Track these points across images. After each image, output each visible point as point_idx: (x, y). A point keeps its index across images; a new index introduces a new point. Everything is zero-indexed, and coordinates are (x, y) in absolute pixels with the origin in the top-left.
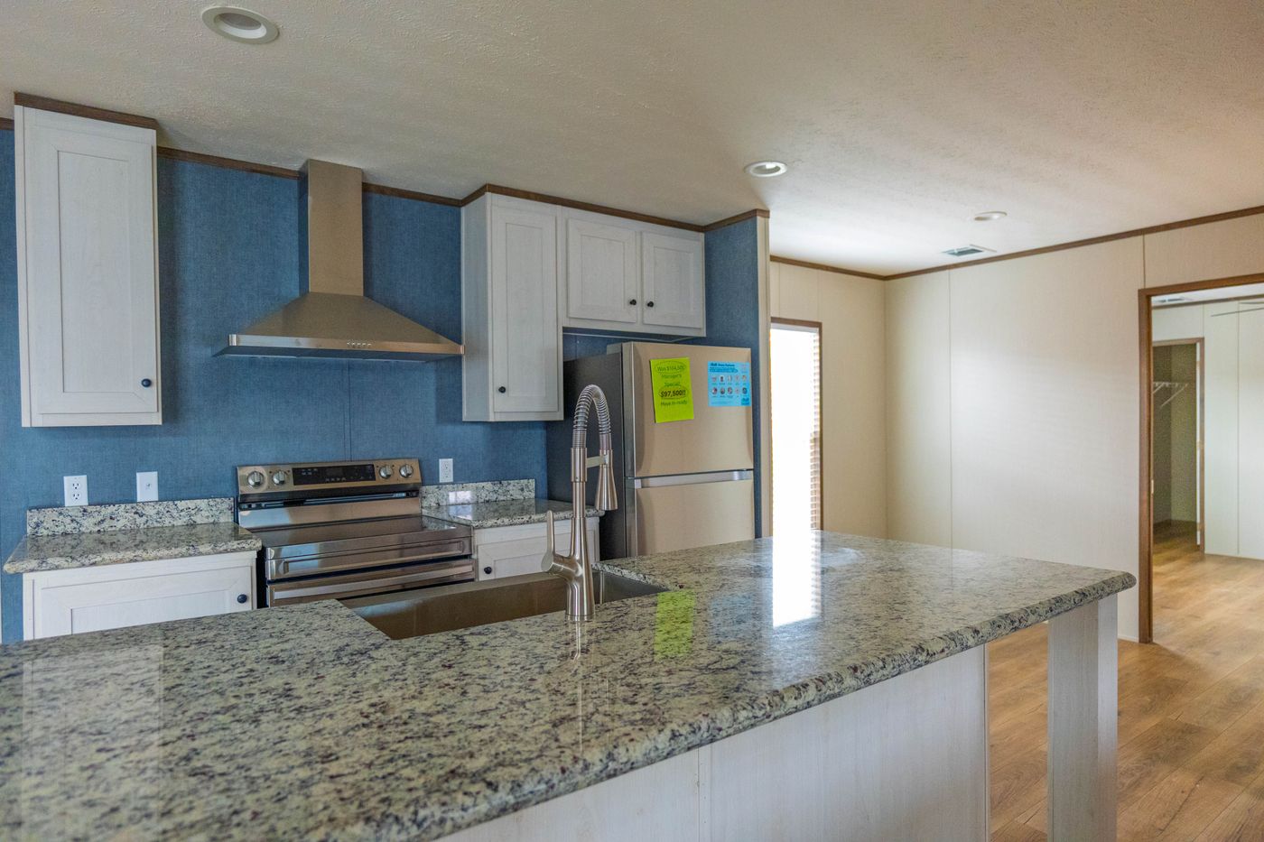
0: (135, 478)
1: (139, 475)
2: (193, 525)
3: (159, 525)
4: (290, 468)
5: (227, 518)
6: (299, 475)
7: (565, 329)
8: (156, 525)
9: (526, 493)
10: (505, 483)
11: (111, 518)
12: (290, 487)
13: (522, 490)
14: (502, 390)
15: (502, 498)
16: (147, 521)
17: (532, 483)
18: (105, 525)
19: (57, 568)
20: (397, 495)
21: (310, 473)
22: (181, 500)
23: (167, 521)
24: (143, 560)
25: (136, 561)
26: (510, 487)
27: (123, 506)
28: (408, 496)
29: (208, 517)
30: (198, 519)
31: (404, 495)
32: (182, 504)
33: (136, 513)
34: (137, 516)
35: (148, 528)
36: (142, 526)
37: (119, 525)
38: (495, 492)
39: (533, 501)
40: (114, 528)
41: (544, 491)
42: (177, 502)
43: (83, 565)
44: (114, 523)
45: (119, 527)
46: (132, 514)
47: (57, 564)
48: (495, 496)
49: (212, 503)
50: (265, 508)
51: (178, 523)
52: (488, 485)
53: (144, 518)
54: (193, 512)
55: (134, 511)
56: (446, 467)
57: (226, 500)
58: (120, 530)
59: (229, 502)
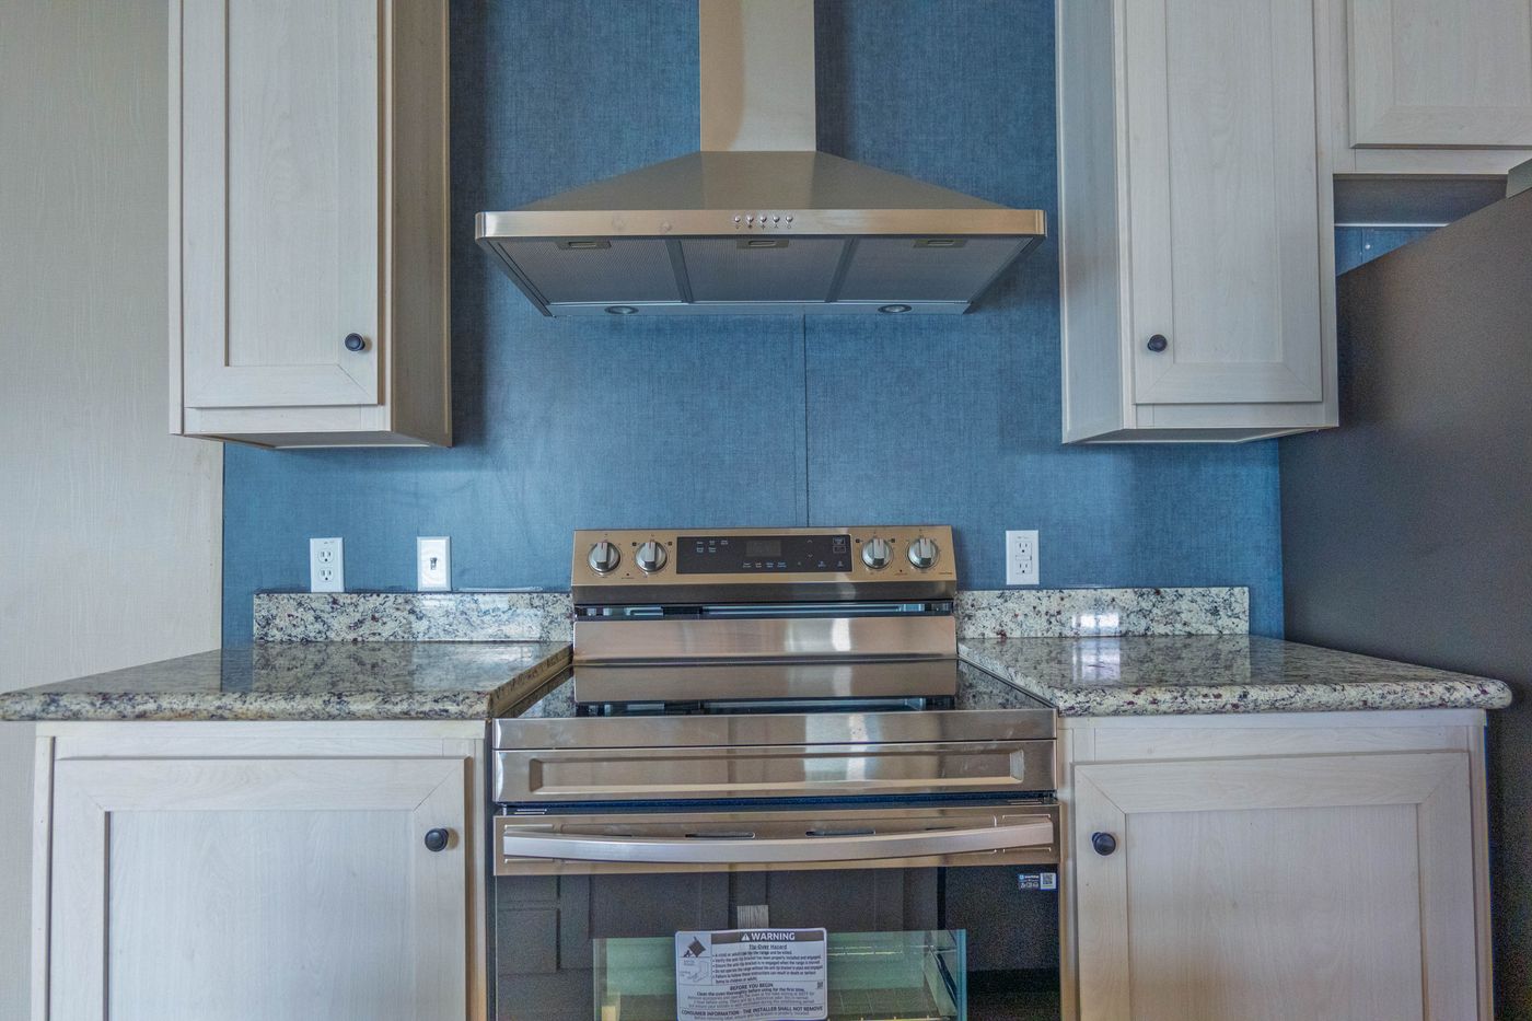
0: (416, 547)
1: (422, 542)
3: (448, 637)
4: (673, 536)
5: (562, 633)
6: (691, 553)
7: (1340, 181)
8: (443, 636)
9: (1224, 621)
10: (1169, 592)
11: (374, 618)
12: (670, 577)
13: (1215, 612)
14: (1157, 344)
15: (1160, 629)
16: (429, 628)
17: (1241, 597)
18: (365, 630)
19: (76, 716)
20: (904, 607)
21: (712, 550)
22: (484, 593)
24: (237, 718)
25: (222, 718)
26: (1184, 605)
27: (392, 597)
28: (928, 611)
29: (531, 628)
30: (514, 632)
31: (920, 607)
32: (486, 600)
33: (412, 612)
34: (412, 618)
35: (431, 642)
36: (421, 638)
37: (386, 632)
38: (1144, 613)
39: (1245, 643)
40: (377, 638)
41: (1274, 619)
42: (479, 598)
43: (123, 717)
44: (378, 627)
45: (385, 635)
46: (405, 614)
47: (75, 708)
48: (1144, 623)
49: (537, 603)
50: (632, 618)
51: (481, 635)
53: (425, 623)
54: (504, 618)
55: (408, 607)
56: (1021, 552)
57: (562, 598)
58: (387, 642)
59: (566, 602)
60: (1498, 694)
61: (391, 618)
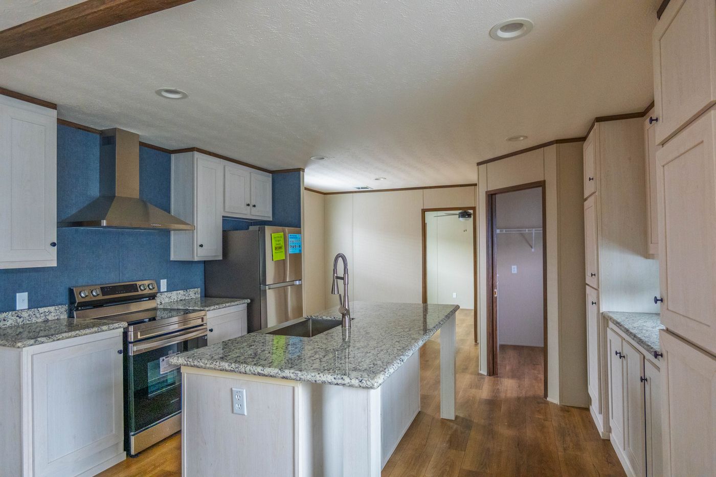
0: (16, 297)
1: (17, 294)
2: (47, 321)
3: (29, 322)
4: (99, 287)
5: (64, 316)
6: (104, 290)
8: (28, 322)
9: (197, 295)
10: (188, 290)
11: (4, 320)
12: (101, 297)
13: (195, 294)
14: (201, 246)
15: (187, 298)
17: (199, 289)
20: (144, 299)
21: (109, 290)
22: (41, 307)
23: (34, 320)
25: (76, 336)
26: (191, 293)
27: (11, 313)
28: (150, 299)
29: (54, 316)
30: (50, 318)
31: (147, 299)
32: (41, 310)
33: (17, 316)
34: (18, 318)
35: (24, 324)
36: (20, 324)
37: (8, 324)
38: (185, 295)
39: (199, 299)
40: (5, 326)
41: (203, 295)
42: (39, 309)
44: (5, 322)
45: (8, 325)
46: (15, 317)
48: (185, 297)
49: (57, 308)
51: (40, 320)
52: (181, 292)
53: (22, 319)
54: (47, 314)
55: (16, 315)
56: (164, 283)
57: (64, 306)
58: (9, 327)
59: (66, 307)
60: (249, 301)
61: (10, 319)
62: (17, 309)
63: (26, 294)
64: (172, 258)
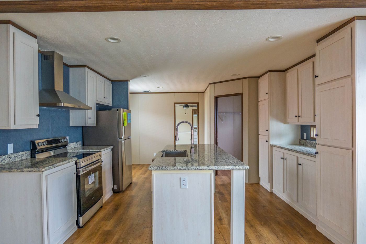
0: (7, 146)
1: (9, 145)
2: (22, 160)
3: (15, 161)
5: (29, 157)
6: (47, 142)
8: (14, 161)
10: (77, 142)
11: (4, 160)
12: (46, 146)
13: (80, 144)
14: (90, 118)
16: (12, 160)
17: (81, 142)
18: (2, 162)
21: (49, 142)
22: (19, 152)
23: (17, 159)
26: (78, 144)
27: (6, 155)
28: (64, 148)
29: (25, 157)
30: (23, 158)
31: (62, 147)
32: (20, 153)
33: (10, 157)
34: (10, 158)
35: (12, 162)
36: (11, 162)
38: (76, 145)
39: (81, 147)
40: (4, 163)
41: (82, 144)
42: (19, 153)
44: (4, 161)
45: (6, 162)
49: (26, 153)
51: (19, 160)
52: (74, 143)
53: (11, 159)
54: (22, 156)
57: (29, 151)
58: (6, 164)
59: (29, 152)
60: (112, 147)
61: (6, 160)
62: (8, 154)
63: (12, 144)
64: (71, 124)
